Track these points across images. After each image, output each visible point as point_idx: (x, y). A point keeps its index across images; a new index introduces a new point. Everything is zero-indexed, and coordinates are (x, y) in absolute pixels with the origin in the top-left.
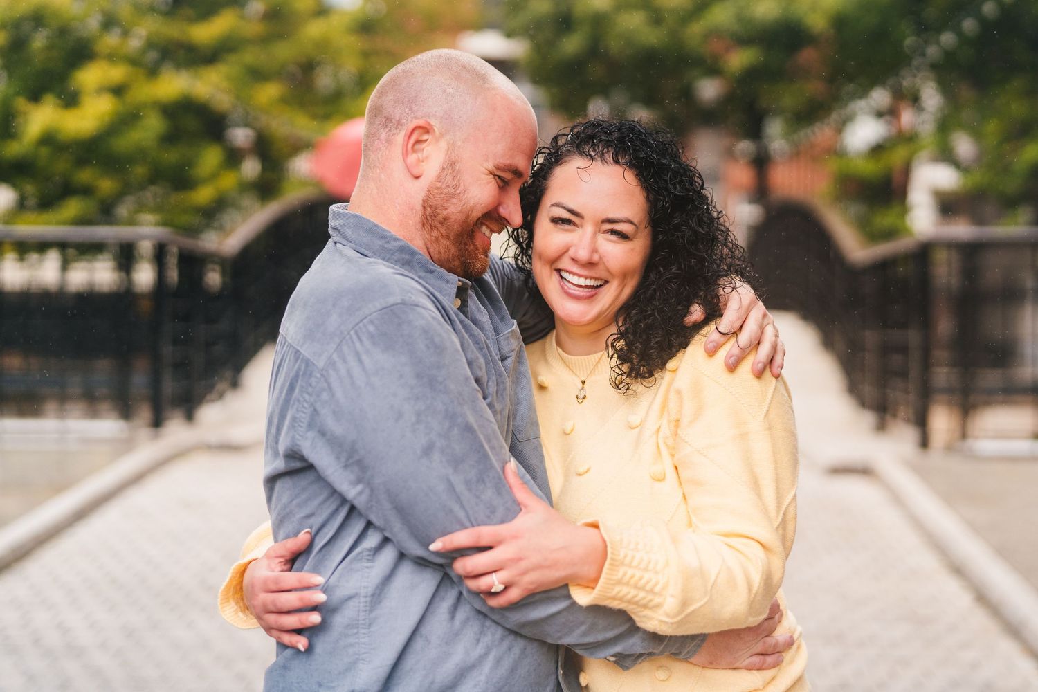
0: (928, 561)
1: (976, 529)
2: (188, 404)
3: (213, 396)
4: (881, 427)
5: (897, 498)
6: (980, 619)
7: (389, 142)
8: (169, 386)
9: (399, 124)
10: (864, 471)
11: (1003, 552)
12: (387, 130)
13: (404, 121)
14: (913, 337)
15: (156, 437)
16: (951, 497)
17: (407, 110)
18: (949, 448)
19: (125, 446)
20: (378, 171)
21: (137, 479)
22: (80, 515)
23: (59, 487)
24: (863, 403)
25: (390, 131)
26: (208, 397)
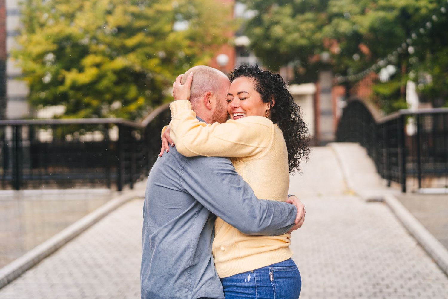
0: (402, 231)
1: (419, 220)
2: (131, 182)
4: (389, 185)
5: (392, 210)
6: (418, 250)
8: (124, 176)
9: (200, 95)
10: (382, 201)
11: (428, 228)
14: (399, 150)
15: (120, 194)
16: (410, 210)
17: (201, 90)
18: (413, 192)
19: (109, 198)
21: (114, 209)
22: (96, 221)
23: (86, 212)
24: (383, 176)
26: (138, 180)
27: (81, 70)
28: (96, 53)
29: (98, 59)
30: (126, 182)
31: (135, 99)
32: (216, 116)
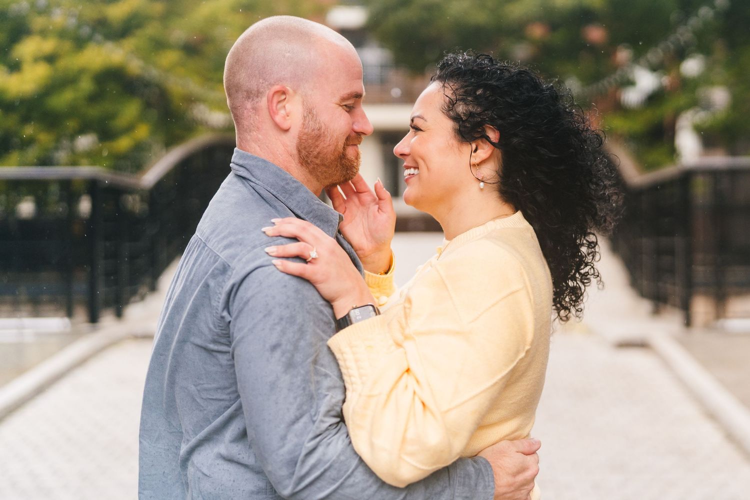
2: (118, 307)
3: (137, 298)
4: (656, 311)
7: (255, 109)
8: (102, 291)
9: (259, 94)
10: (642, 345)
12: (250, 100)
13: (261, 90)
14: (678, 242)
16: (707, 362)
17: (261, 81)
18: (707, 326)
20: (255, 133)
21: (82, 362)
22: (40, 390)
25: (253, 100)
26: (133, 299)
27: (15, 67)
28: (44, 33)
29: (48, 46)
30: (107, 304)
31: (129, 129)
32: (305, 148)
